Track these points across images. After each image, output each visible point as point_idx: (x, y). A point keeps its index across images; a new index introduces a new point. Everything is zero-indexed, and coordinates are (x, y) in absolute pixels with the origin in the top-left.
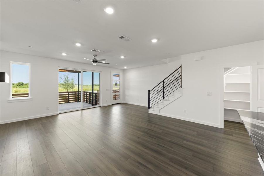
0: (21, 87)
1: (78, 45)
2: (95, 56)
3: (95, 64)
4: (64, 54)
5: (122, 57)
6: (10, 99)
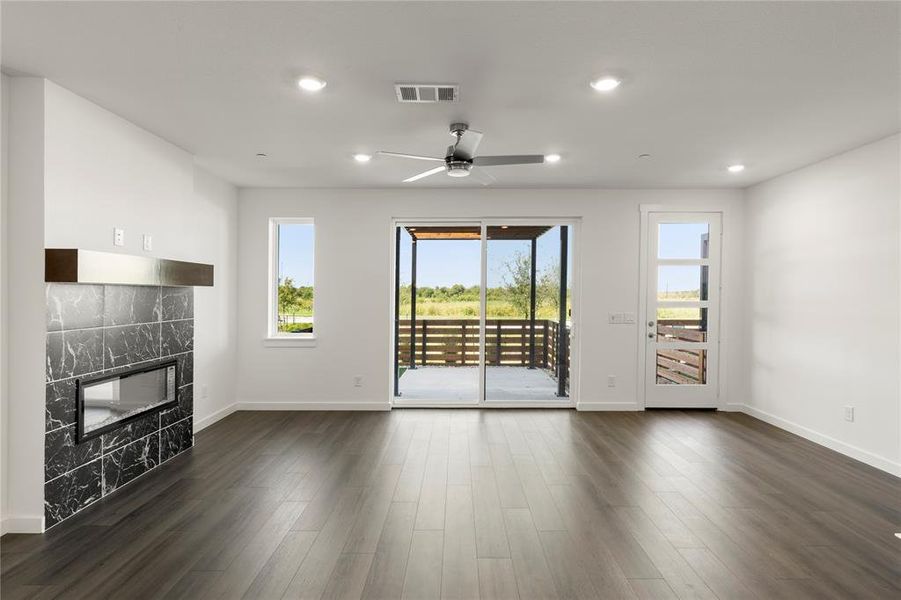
0: (455, 300)
1: (310, 85)
2: (459, 127)
3: (460, 174)
4: (362, 159)
5: (606, 85)
6: (269, 336)
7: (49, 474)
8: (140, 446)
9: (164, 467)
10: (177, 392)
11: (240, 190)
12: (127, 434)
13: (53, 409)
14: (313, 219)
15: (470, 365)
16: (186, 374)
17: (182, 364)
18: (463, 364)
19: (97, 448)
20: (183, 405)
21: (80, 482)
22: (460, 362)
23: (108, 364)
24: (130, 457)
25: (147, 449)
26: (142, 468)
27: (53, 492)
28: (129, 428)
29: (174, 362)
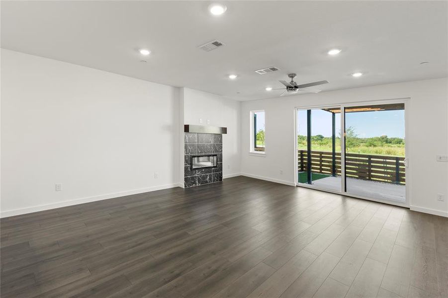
2: (292, 75)
3: (293, 92)
6: (251, 152)
7: (185, 175)
8: (207, 176)
9: (213, 184)
10: (217, 164)
11: (241, 103)
12: (203, 172)
13: (186, 161)
14: (264, 110)
15: (374, 180)
16: (220, 159)
17: (219, 156)
18: (370, 179)
19: (196, 173)
20: (218, 168)
21: (192, 180)
22: (368, 178)
23: (198, 153)
24: (204, 178)
25: (208, 177)
26: (207, 182)
27: (186, 180)
28: (204, 170)
29: (216, 155)
